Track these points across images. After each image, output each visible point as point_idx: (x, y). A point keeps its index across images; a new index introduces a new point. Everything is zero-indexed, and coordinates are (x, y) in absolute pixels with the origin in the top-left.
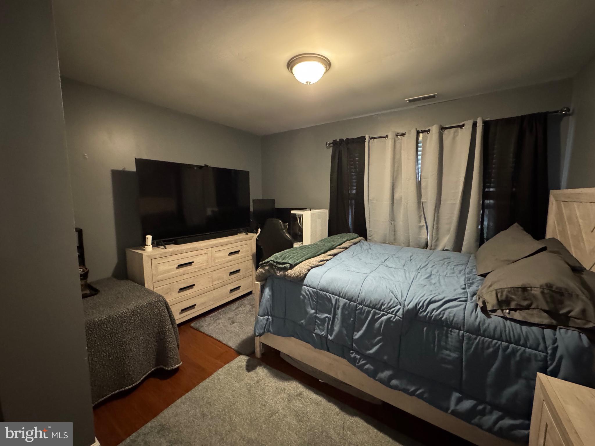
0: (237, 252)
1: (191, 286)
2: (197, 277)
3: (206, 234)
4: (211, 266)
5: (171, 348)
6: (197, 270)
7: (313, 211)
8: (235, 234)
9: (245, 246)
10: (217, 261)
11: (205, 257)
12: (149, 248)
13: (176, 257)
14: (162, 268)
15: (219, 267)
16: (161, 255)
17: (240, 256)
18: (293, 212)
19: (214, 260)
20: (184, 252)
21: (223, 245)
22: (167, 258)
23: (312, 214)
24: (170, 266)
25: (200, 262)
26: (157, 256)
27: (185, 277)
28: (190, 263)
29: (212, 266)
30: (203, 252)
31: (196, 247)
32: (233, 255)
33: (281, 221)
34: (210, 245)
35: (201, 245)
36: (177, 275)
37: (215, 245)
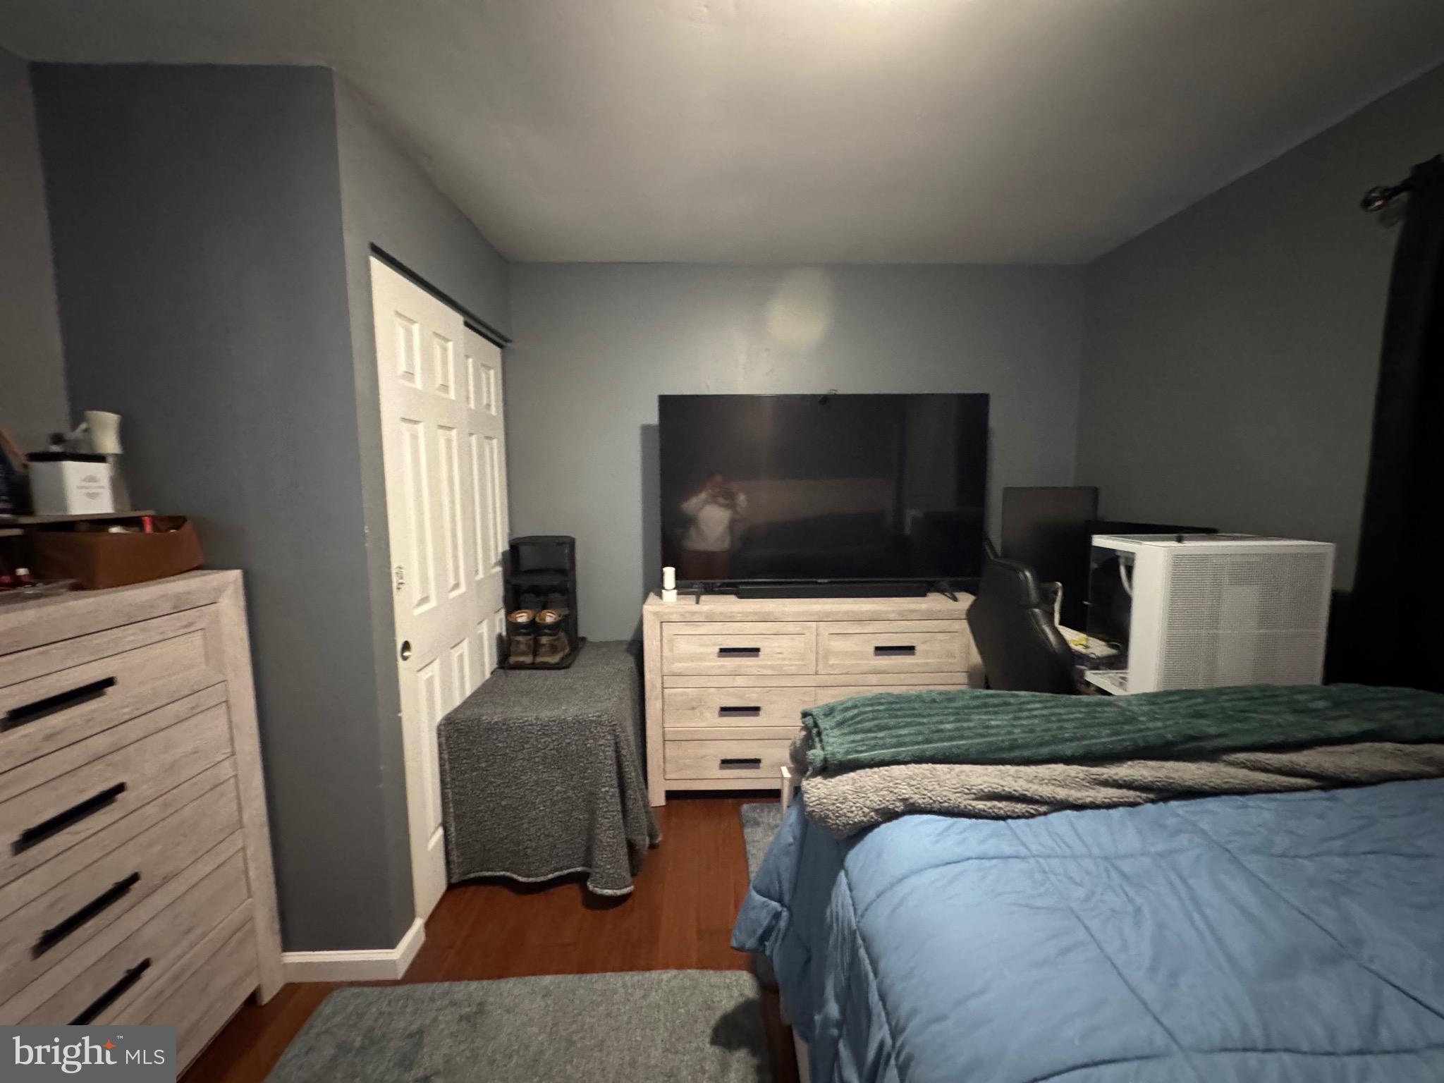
0: (909, 650)
1: (755, 710)
2: (770, 691)
3: (819, 581)
4: (813, 671)
5: (601, 842)
6: (770, 672)
7: (1194, 546)
8: (921, 593)
9: (941, 636)
10: (832, 662)
11: (798, 644)
12: (670, 595)
13: (717, 627)
14: (684, 647)
15: (842, 679)
16: (682, 615)
17: (917, 665)
18: (1100, 541)
19: (826, 657)
20: (738, 619)
21: (859, 620)
22: (700, 626)
23: (1178, 562)
24: (701, 645)
25: (781, 653)
26: (674, 618)
27: (740, 681)
28: (754, 651)
29: (816, 674)
30: (791, 628)
31: (770, 613)
32: (893, 657)
33: (1028, 574)
34: (812, 614)
35: (787, 609)
36: (718, 672)
37: (827, 617)
